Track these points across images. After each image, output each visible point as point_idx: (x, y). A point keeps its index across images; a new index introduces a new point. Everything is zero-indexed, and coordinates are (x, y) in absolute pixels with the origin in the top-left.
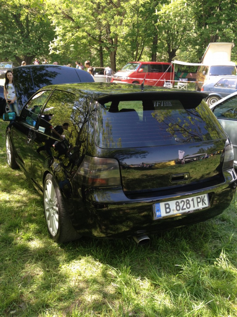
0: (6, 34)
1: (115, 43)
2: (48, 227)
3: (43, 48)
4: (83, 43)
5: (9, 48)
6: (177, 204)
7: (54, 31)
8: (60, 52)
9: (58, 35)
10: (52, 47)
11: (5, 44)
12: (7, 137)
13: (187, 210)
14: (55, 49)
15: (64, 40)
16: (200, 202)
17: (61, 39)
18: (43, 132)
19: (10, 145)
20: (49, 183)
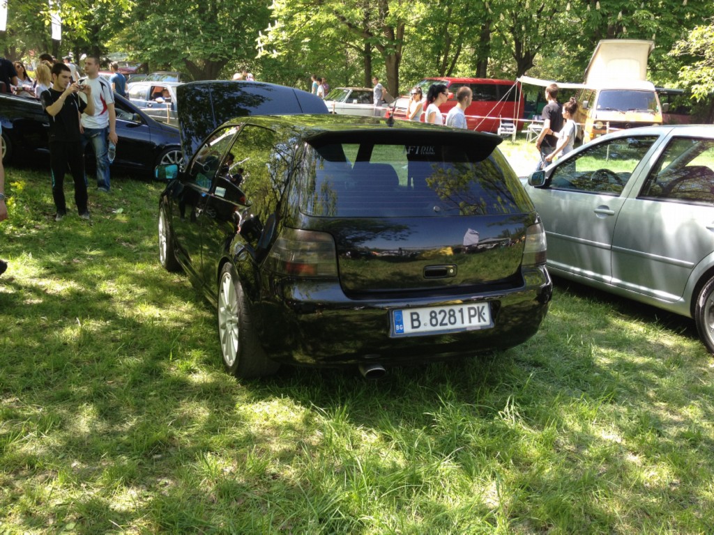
0: (169, 12)
1: (399, 38)
2: (222, 355)
3: (245, 44)
4: (329, 35)
5: (172, 42)
6: (433, 315)
7: (269, 10)
8: (280, 54)
9: (277, 18)
10: (264, 44)
11: (166, 33)
12: (162, 213)
13: (449, 327)
14: (270, 47)
15: (289, 29)
16: (474, 316)
17: (283, 26)
18: (222, 195)
19: (166, 227)
20: (227, 279)
